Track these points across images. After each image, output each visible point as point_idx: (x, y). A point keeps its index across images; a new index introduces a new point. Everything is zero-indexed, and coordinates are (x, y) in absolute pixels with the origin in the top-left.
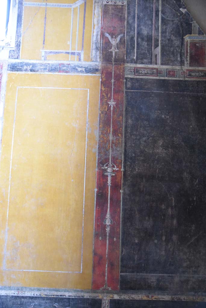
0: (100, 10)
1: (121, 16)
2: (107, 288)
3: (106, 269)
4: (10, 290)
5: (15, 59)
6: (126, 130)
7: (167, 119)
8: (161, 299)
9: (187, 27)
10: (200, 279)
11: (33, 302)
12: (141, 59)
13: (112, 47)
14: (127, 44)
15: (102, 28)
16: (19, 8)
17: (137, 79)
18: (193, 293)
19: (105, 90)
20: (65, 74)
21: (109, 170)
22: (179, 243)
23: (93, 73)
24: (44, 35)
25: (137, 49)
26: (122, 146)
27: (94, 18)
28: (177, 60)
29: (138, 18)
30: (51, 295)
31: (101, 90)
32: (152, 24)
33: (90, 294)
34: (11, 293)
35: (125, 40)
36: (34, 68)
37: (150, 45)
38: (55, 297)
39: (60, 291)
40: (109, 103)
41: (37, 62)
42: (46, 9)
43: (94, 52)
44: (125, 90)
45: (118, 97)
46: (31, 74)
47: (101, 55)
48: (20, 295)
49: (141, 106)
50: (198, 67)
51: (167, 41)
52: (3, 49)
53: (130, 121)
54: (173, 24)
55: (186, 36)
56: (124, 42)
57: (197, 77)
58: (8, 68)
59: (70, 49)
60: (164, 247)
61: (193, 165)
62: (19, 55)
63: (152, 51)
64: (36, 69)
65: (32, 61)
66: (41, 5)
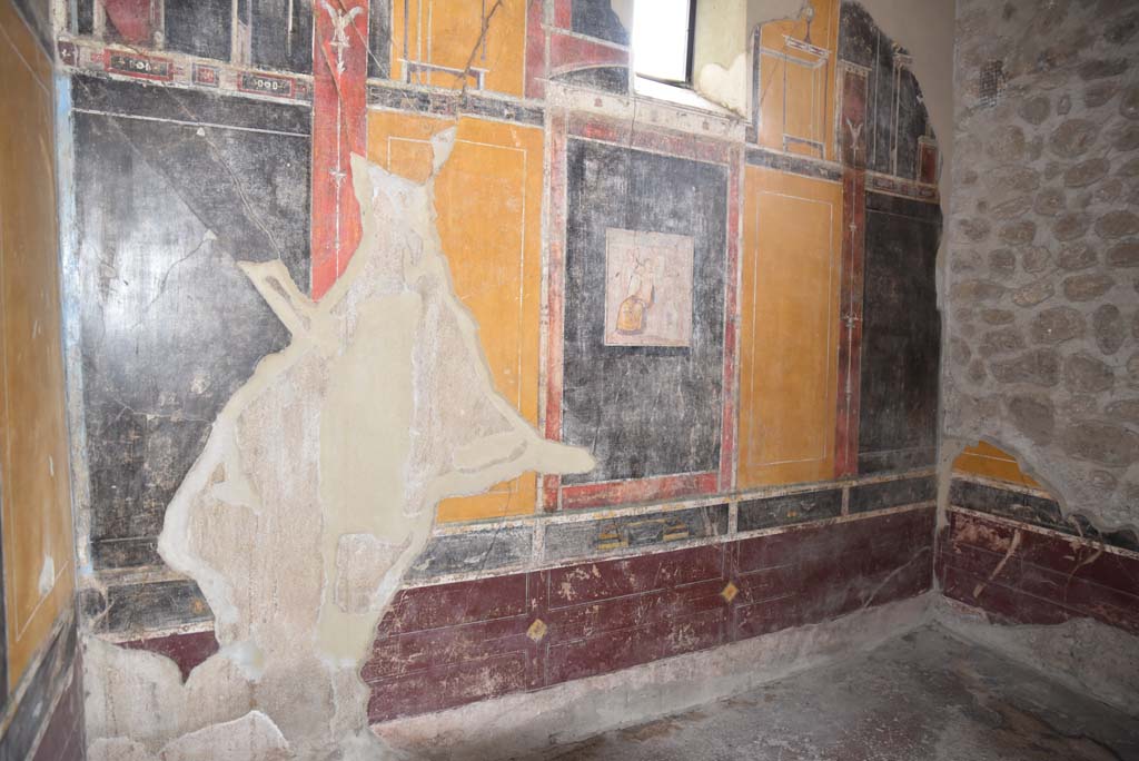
0: (842, 80)
1: (862, 94)
2: (847, 474)
3: (847, 451)
4: (756, 492)
5: (753, 142)
8: (890, 480)
9: (921, 125)
10: (920, 452)
11: (780, 504)
12: (880, 165)
13: (853, 141)
14: (867, 140)
15: (844, 109)
16: (754, 55)
17: (876, 194)
18: (914, 469)
19: (847, 207)
20: (808, 177)
21: (850, 321)
22: (905, 412)
23: (835, 180)
24: (784, 109)
25: (876, 149)
26: (861, 288)
27: (836, 91)
28: (910, 171)
29: (878, 101)
30: (798, 492)
31: (843, 206)
32: (890, 112)
33: (833, 484)
34: (759, 496)
35: (865, 132)
36: (775, 163)
37: (887, 145)
38: (801, 493)
39: (805, 485)
40: (851, 226)
41: (778, 152)
42: (786, 64)
43: (836, 146)
44: (865, 209)
45: (859, 219)
46: (773, 172)
47: (843, 152)
48: (767, 496)
51: (903, 142)
52: (738, 123)
53: (869, 254)
54: (909, 117)
55: (920, 137)
56: (865, 135)
58: (746, 157)
59: (812, 138)
60: (894, 417)
62: (757, 138)
63: (889, 153)
64: (778, 164)
65: (773, 151)
66: (779, 56)
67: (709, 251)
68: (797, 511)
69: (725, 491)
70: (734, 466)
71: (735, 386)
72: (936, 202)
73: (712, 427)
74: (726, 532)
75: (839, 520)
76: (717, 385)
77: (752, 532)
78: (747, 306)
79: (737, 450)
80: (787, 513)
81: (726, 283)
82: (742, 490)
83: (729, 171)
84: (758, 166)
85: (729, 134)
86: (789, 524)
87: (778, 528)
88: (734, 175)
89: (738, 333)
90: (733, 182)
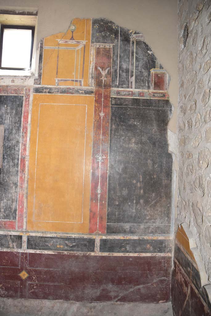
0: (95, 51)
1: (108, 56)
2: (98, 232)
3: (98, 221)
4: (38, 233)
5: (38, 84)
6: (111, 133)
7: (138, 125)
8: (132, 239)
9: (152, 63)
10: (157, 226)
11: (53, 240)
12: (122, 85)
13: (102, 76)
14: (113, 75)
15: (96, 63)
16: (40, 50)
17: (119, 98)
18: (152, 235)
19: (97, 106)
20: (71, 95)
21: (100, 158)
22: (144, 205)
23: (89, 94)
24: (57, 69)
25: (119, 78)
26: (108, 142)
27: (90, 57)
28: (145, 85)
29: (120, 57)
30: (64, 236)
31: (95, 105)
32: (129, 61)
33: (88, 236)
35: (111, 72)
36: (50, 91)
37: (128, 75)
38: (66, 237)
39: (69, 234)
40: (100, 114)
41: (53, 87)
42: (58, 51)
43: (90, 80)
44: (110, 106)
45: (106, 110)
46: (49, 95)
47: (95, 82)
48: (44, 236)
49: (121, 116)
50: (159, 90)
51: (139, 73)
52: (30, 78)
53: (114, 126)
54: (143, 61)
55: (152, 69)
56: (111, 73)
57: (159, 97)
58: (34, 91)
59: (75, 78)
60: (135, 207)
61: (154, 155)
62: (41, 82)
63: (129, 79)
64: (52, 91)
65: (49, 86)
66: (55, 48)
67: (12, 130)
68: (64, 245)
69: (20, 230)
70: (25, 220)
71: (25, 185)
72: (166, 99)
73: (12, 202)
74: (21, 248)
75: (93, 254)
76: (16, 184)
77: (35, 251)
78: (32, 152)
79: (26, 213)
80: (57, 245)
81: (21, 142)
82: (30, 231)
83: (24, 97)
84: (40, 94)
85: (25, 83)
86: (58, 251)
87: (52, 251)
88: (27, 98)
89: (27, 163)
90: (26, 101)
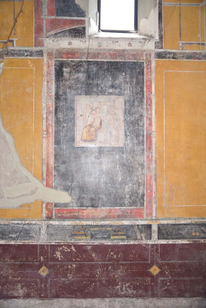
4: (169, 220)
5: (160, 48)
11: (187, 227)
16: (159, 7)
20: (199, 60)
24: (180, 30)
30: (199, 222)
34: (171, 222)
36: (175, 56)
38: (202, 223)
39: (205, 219)
41: (177, 51)
42: (180, 8)
46: (173, 61)
48: (177, 223)
52: (150, 41)
58: (155, 56)
62: (162, 46)
64: (177, 57)
65: (173, 51)
66: (176, 5)
67: (134, 101)
68: (200, 232)
69: (149, 218)
70: (154, 206)
71: (153, 166)
73: (139, 186)
74: (150, 239)
76: (142, 165)
77: (168, 241)
78: (160, 127)
79: (156, 198)
80: (192, 233)
81: (145, 116)
82: (160, 218)
83: (145, 64)
84: (163, 59)
85: (144, 47)
86: (194, 239)
87: (186, 240)
88: (148, 65)
89: (154, 140)
90: (147, 69)
